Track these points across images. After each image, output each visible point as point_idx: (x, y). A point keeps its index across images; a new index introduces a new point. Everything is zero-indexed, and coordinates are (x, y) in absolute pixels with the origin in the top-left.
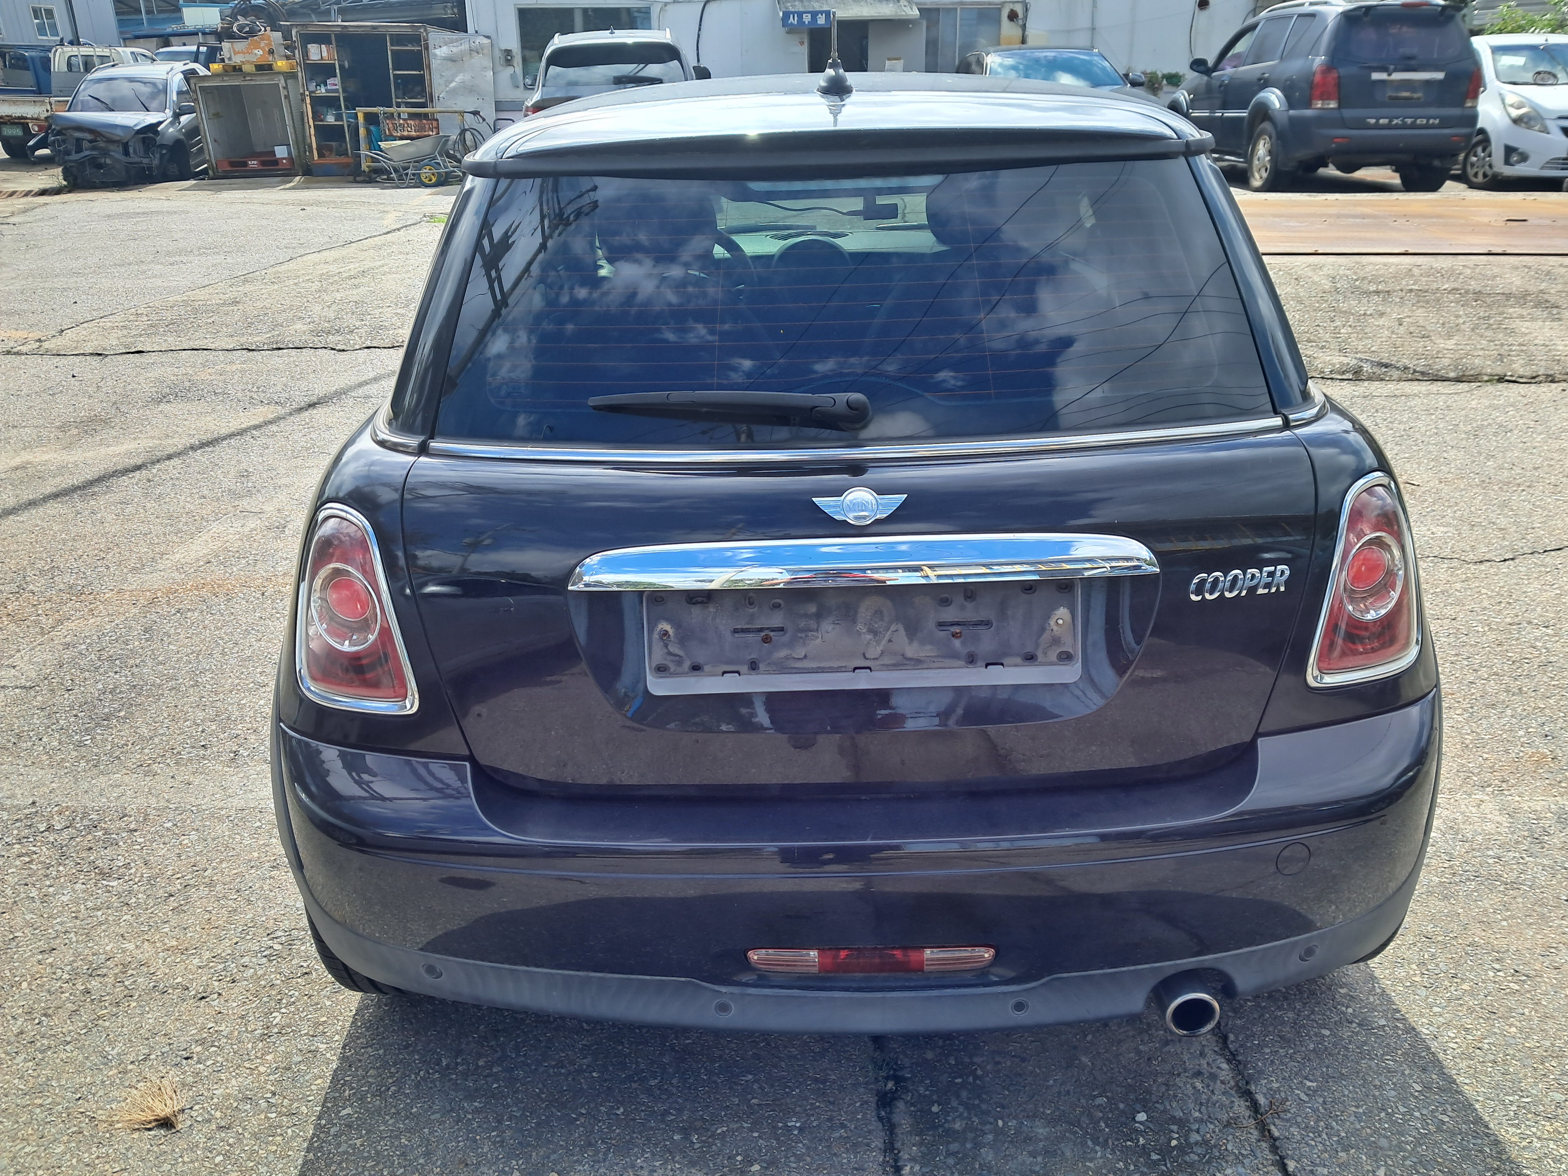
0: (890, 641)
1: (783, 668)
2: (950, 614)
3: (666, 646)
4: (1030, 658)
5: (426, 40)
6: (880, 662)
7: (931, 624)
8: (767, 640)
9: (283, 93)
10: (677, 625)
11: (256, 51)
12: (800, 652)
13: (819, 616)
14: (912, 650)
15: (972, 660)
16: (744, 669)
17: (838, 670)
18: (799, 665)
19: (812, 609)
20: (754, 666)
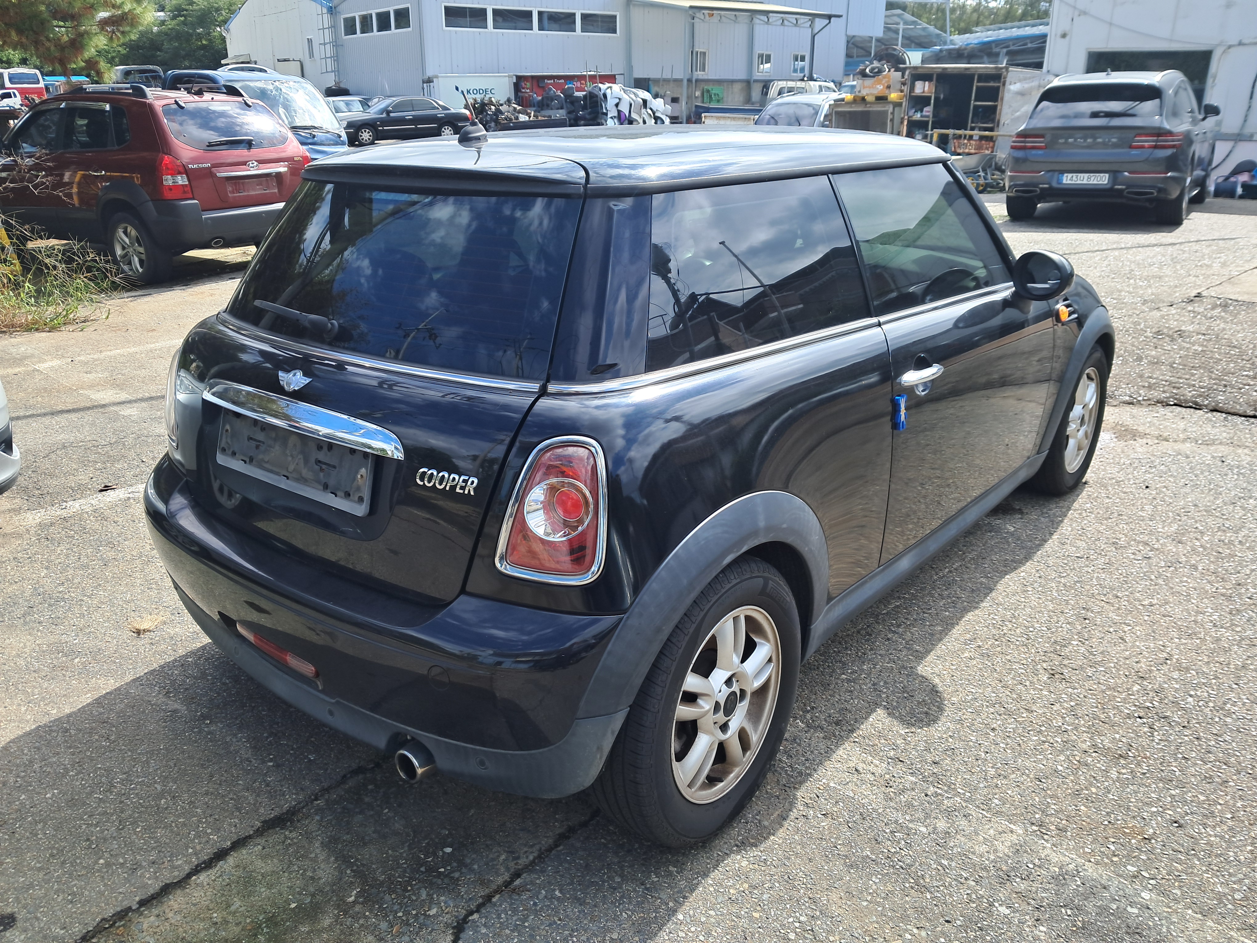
0: (298, 464)
2: (321, 457)
3: (227, 438)
4: (347, 495)
5: (1005, 78)
6: (293, 476)
7: (312, 459)
8: (257, 447)
9: (890, 117)
11: (878, 86)
12: (268, 459)
14: (305, 472)
15: (326, 487)
16: (248, 460)
17: (277, 474)
20: (252, 461)
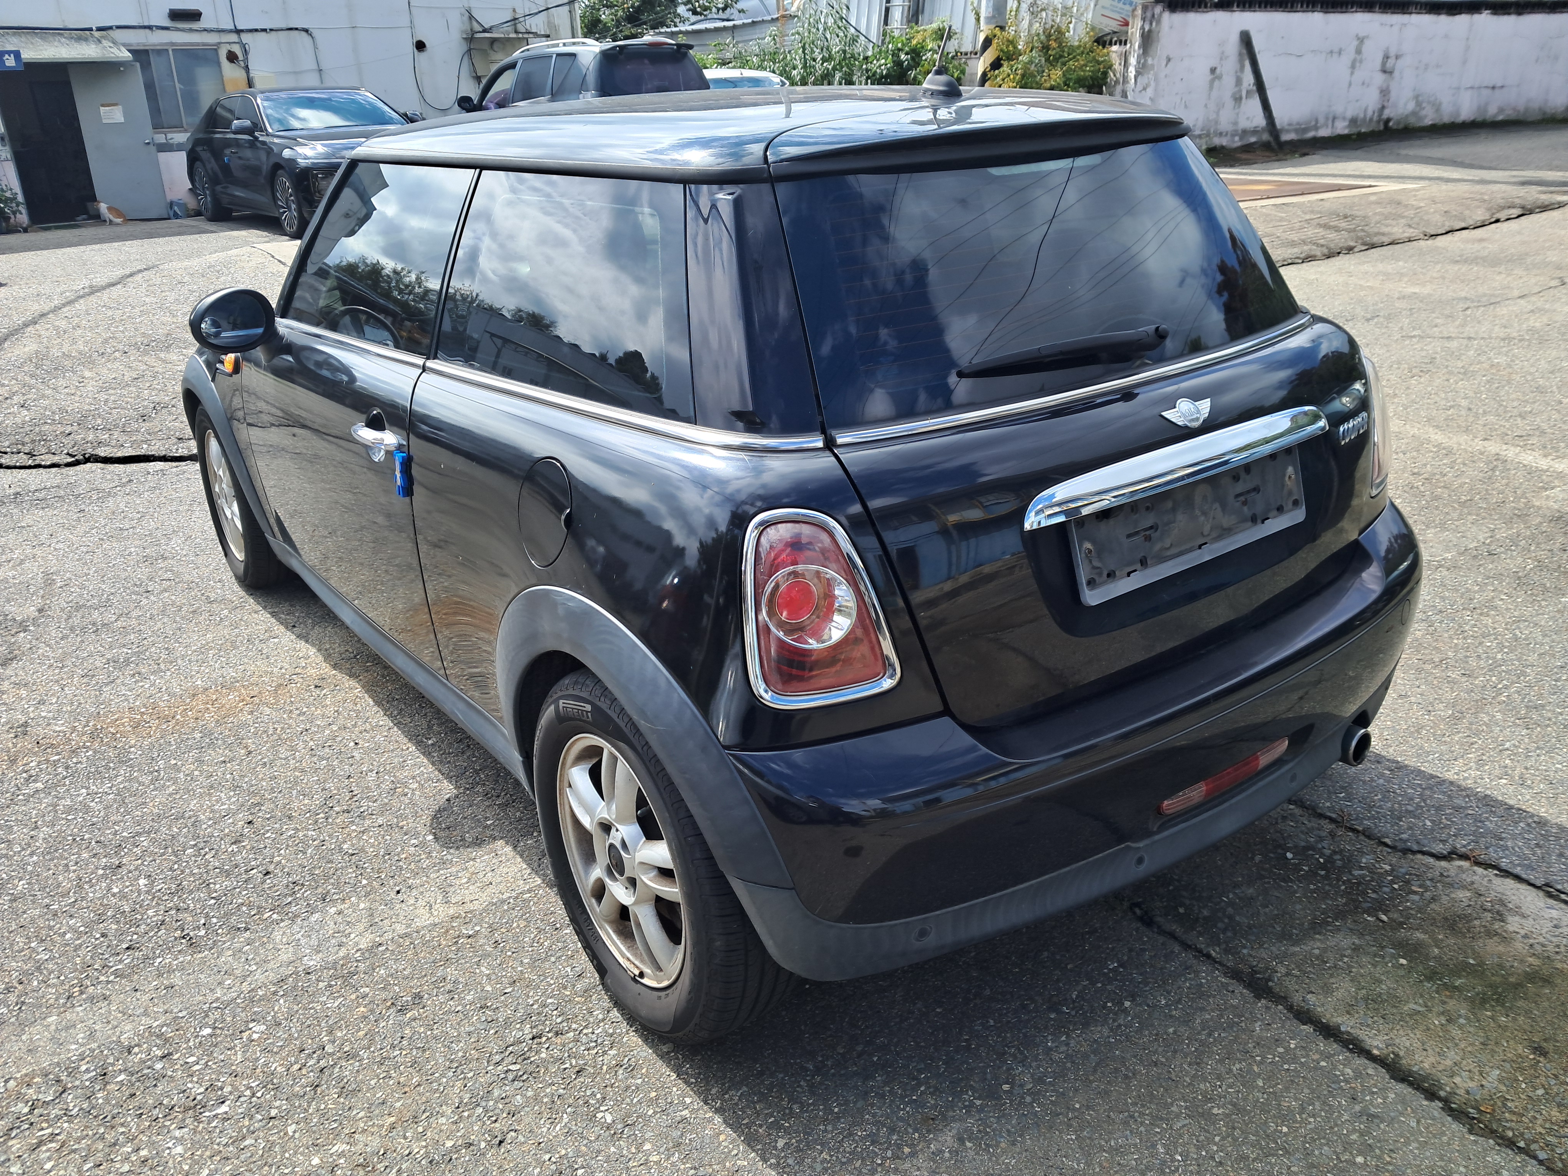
0: (1214, 518)
1: (1162, 559)
2: (1240, 487)
3: (1090, 561)
4: (1280, 509)
6: (1210, 537)
7: (1231, 499)
8: (1148, 538)
10: (1093, 542)
12: (1167, 543)
13: (1174, 510)
14: (1227, 521)
15: (1254, 520)
16: (1138, 566)
17: (1190, 550)
18: (1169, 553)
19: (1169, 504)
20: (1144, 563)
